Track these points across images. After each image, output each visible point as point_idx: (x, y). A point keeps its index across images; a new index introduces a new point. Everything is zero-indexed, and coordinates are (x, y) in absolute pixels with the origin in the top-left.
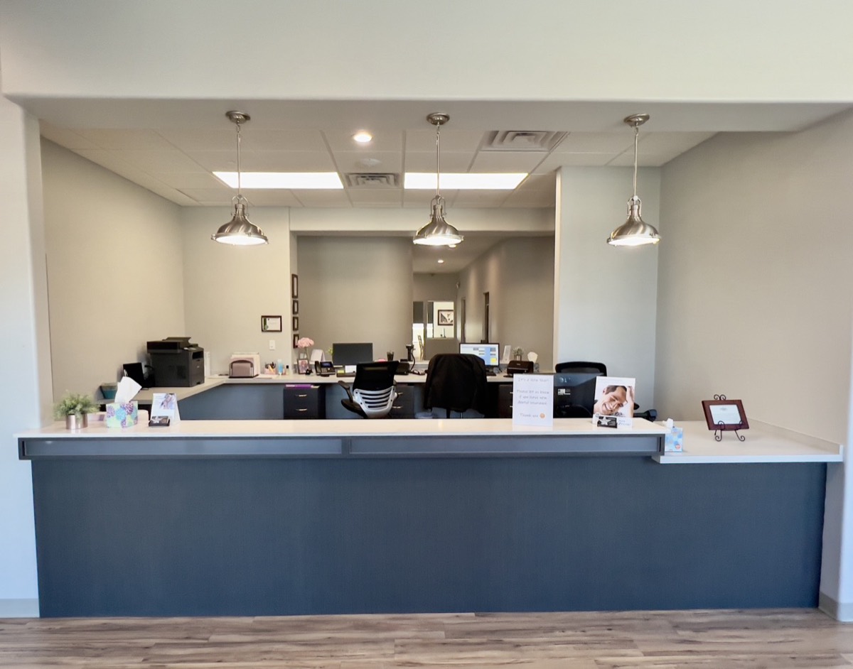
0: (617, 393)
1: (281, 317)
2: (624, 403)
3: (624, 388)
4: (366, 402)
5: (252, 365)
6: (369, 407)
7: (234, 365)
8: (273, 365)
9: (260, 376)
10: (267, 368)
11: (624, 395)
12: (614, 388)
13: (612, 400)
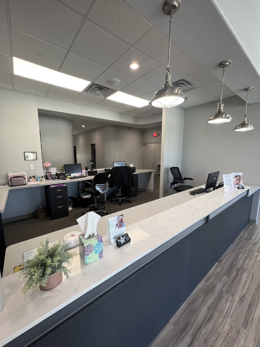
0: (238, 178)
1: (36, 152)
2: (241, 181)
3: (240, 176)
4: (101, 189)
5: (25, 178)
6: (102, 191)
7: (12, 179)
8: (34, 177)
9: (29, 183)
10: (31, 179)
11: (240, 178)
12: (236, 176)
13: (237, 180)
